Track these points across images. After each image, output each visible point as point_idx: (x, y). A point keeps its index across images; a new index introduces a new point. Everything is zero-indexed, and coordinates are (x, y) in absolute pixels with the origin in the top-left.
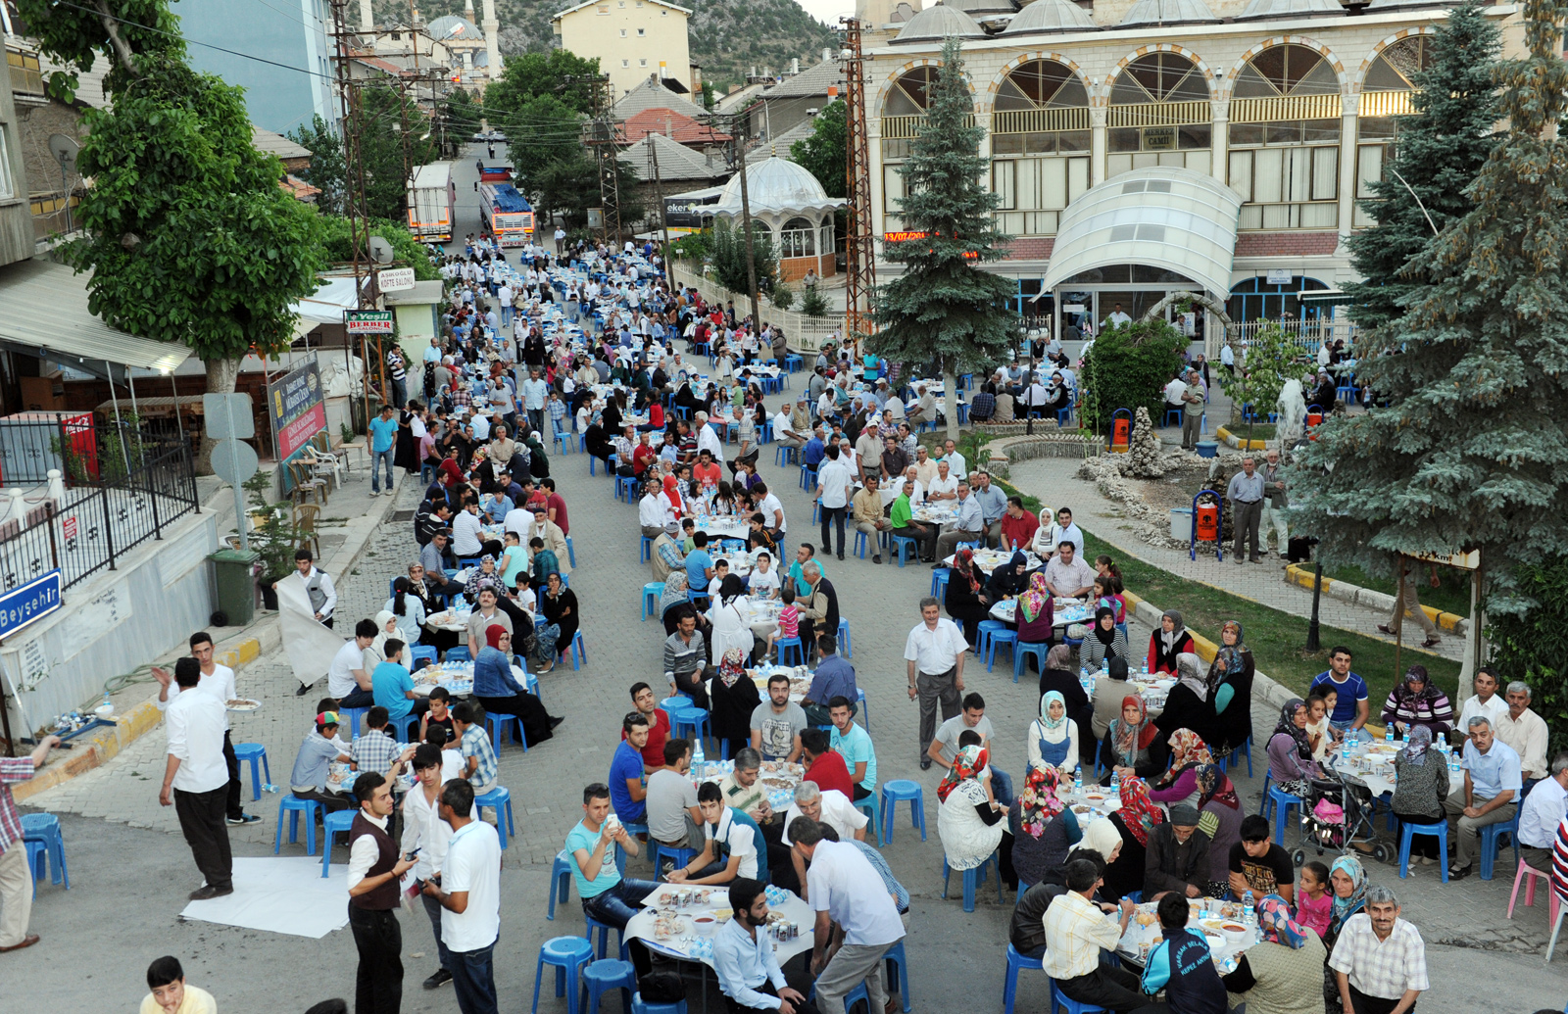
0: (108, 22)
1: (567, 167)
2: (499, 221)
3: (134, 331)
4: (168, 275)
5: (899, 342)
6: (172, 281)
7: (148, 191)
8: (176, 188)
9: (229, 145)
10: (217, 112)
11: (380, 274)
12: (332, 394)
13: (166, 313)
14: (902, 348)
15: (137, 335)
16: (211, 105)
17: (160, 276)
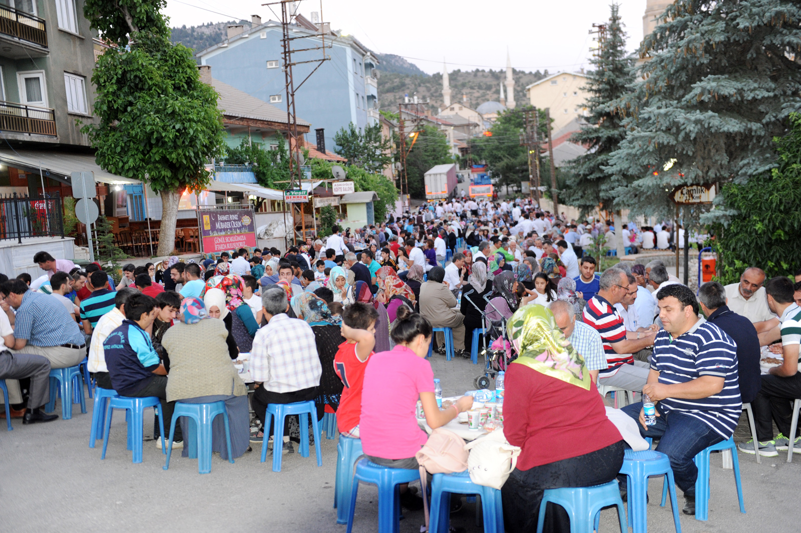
0: (127, 18)
1: (513, 160)
2: (473, 190)
3: (113, 172)
4: (130, 141)
5: (580, 194)
6: (132, 144)
7: (122, 96)
8: (138, 95)
9: (179, 77)
10: (174, 60)
11: (334, 184)
12: (275, 235)
13: (127, 162)
14: (582, 197)
15: (115, 174)
16: (171, 56)
17: (125, 141)
